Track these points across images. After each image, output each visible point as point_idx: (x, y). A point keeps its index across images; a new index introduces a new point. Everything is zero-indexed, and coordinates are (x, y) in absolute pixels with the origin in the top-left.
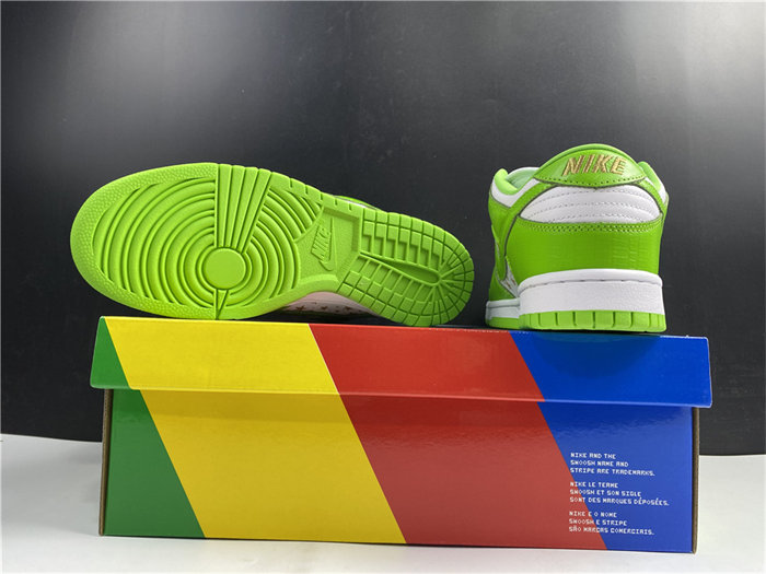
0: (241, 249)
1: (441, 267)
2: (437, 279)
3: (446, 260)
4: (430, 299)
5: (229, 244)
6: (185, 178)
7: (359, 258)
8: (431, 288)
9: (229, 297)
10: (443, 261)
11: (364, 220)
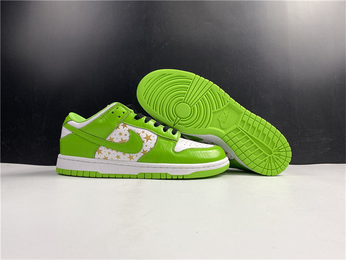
0: (191, 105)
1: (275, 149)
2: (271, 154)
3: (278, 146)
4: (265, 161)
5: (188, 102)
6: (183, 75)
7: (237, 128)
8: (267, 156)
9: (180, 122)
10: (276, 147)
11: (245, 114)
